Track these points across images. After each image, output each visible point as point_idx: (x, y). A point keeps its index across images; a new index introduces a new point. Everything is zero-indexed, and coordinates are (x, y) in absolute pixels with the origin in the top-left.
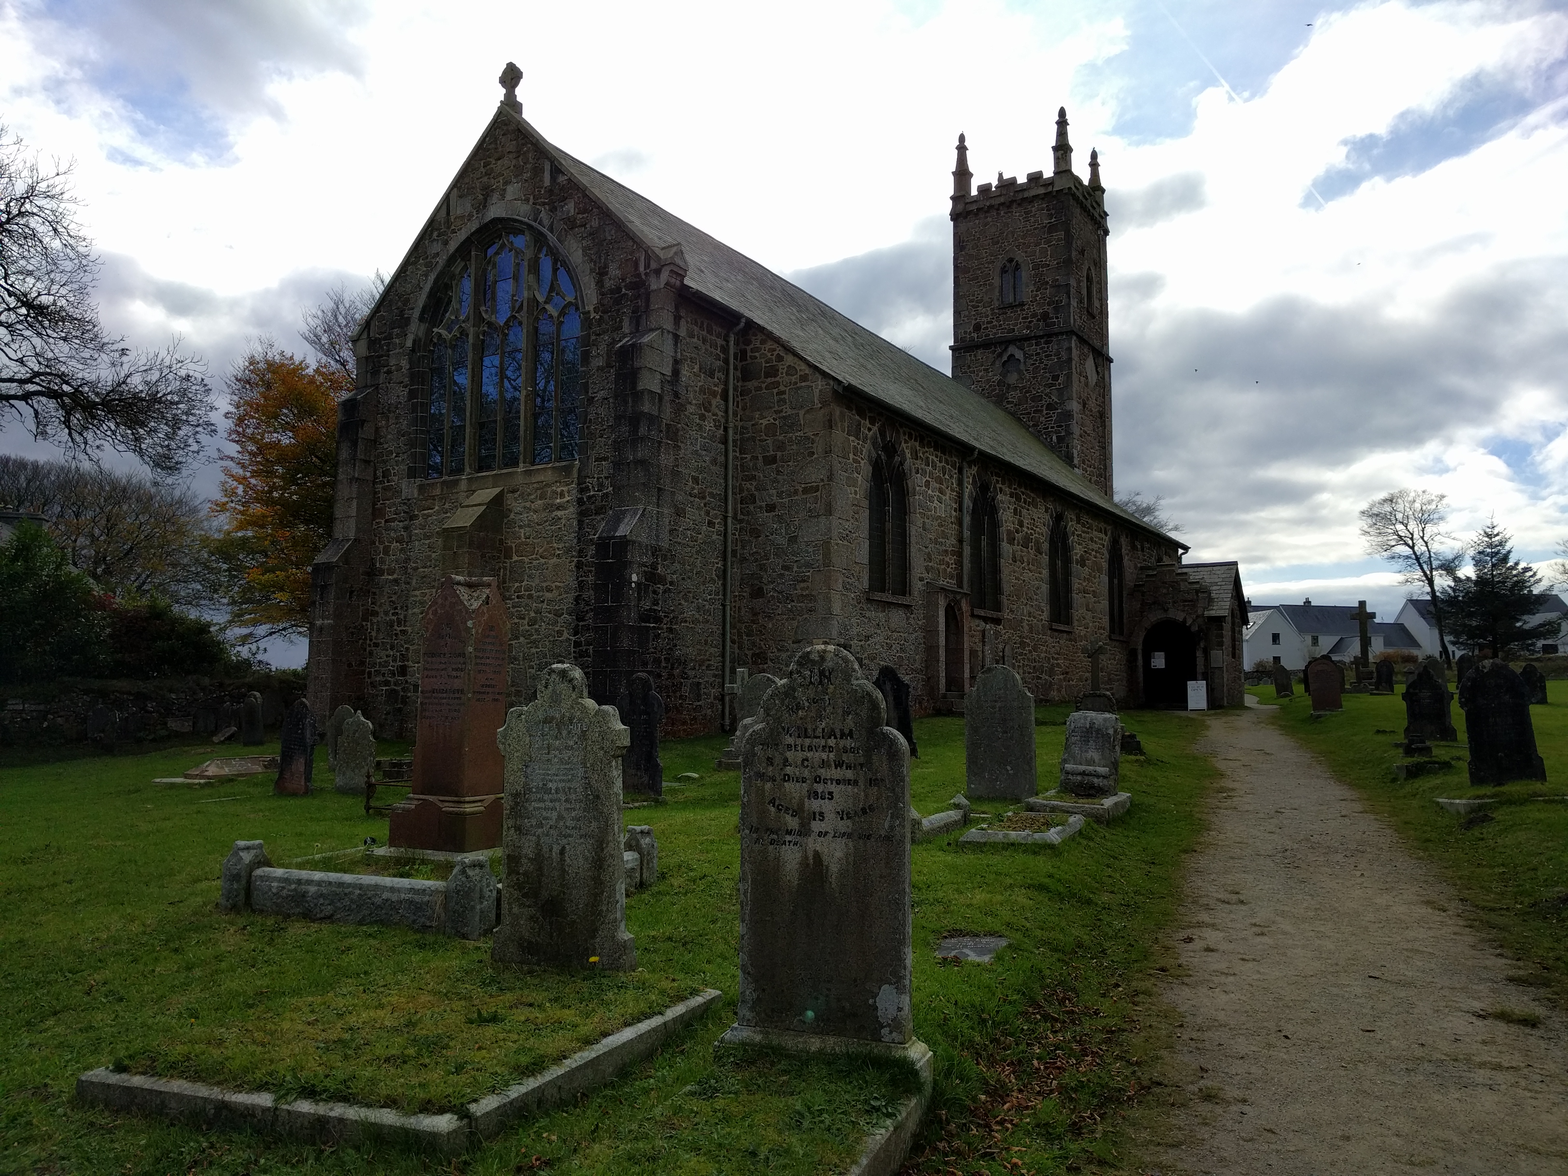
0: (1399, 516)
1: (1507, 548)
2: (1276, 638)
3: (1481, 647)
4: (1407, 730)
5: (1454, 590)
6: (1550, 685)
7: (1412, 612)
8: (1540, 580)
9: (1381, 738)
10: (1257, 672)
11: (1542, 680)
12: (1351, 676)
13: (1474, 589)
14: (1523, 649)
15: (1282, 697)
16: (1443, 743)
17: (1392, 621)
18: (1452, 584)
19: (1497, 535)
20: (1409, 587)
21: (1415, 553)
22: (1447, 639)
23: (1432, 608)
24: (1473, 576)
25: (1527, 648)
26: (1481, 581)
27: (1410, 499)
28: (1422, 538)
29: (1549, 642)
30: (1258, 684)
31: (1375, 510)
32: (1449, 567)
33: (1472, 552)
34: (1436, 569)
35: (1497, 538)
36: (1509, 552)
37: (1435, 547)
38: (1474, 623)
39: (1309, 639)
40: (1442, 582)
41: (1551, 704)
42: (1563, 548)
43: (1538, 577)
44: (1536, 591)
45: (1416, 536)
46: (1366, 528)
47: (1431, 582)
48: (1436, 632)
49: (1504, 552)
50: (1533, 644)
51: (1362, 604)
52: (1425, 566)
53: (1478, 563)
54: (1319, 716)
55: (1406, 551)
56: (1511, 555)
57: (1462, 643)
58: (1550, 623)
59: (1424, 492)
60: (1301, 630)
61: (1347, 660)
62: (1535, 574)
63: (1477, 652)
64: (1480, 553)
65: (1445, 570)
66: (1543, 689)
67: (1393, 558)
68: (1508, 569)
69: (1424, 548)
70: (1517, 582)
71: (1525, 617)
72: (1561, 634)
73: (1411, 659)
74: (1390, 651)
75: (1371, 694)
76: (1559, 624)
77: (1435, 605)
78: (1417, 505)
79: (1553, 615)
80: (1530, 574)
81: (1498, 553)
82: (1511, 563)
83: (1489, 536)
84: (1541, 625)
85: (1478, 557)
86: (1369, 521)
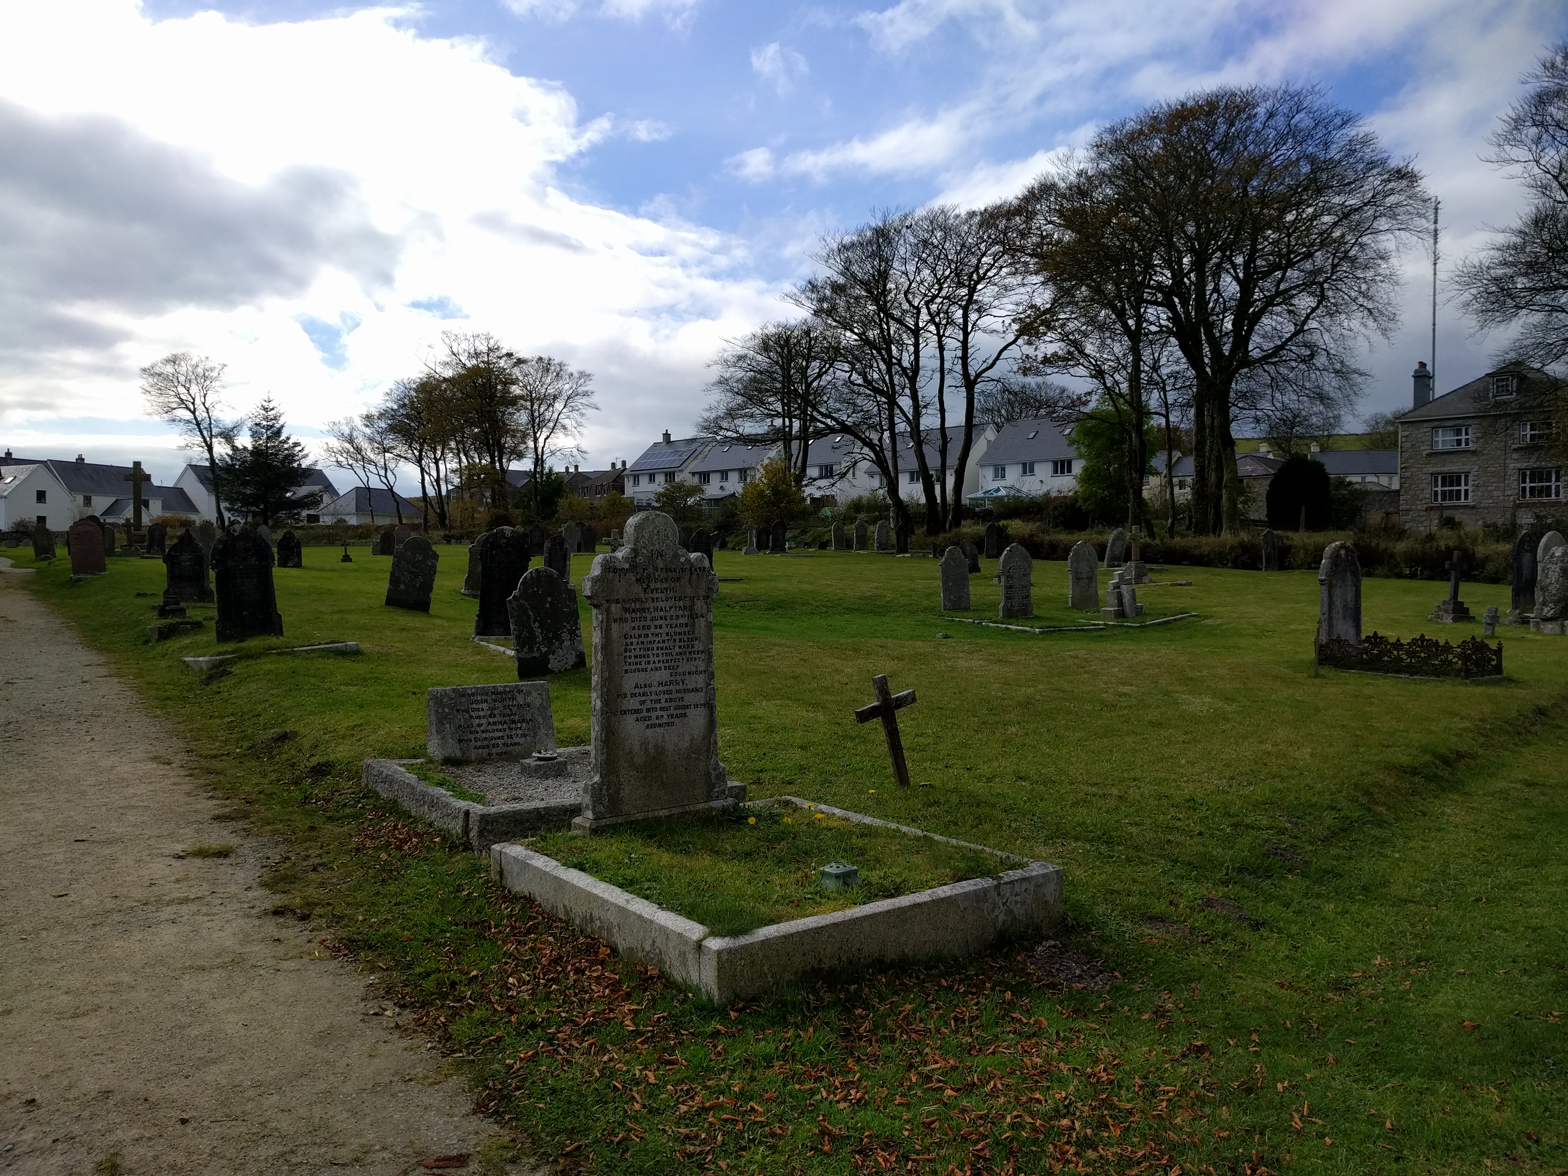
0: (182, 379)
1: (281, 422)
2: (41, 496)
3: (255, 514)
4: (165, 593)
5: (232, 458)
6: (304, 550)
7: (192, 477)
8: (307, 455)
9: (140, 601)
10: (16, 532)
11: (298, 545)
12: (121, 539)
13: (249, 458)
14: (289, 518)
15: (42, 560)
16: (197, 604)
17: (171, 484)
18: (230, 453)
19: (273, 409)
21: (196, 418)
22: (223, 505)
23: (210, 475)
24: (250, 448)
25: (292, 516)
26: (257, 452)
27: (194, 362)
28: (204, 404)
29: (312, 512)
30: (18, 545)
31: (157, 370)
32: (228, 436)
33: (249, 424)
34: (216, 436)
35: (273, 412)
36: (282, 426)
37: (215, 414)
38: (249, 492)
39: (80, 499)
40: (221, 449)
41: (306, 568)
42: (327, 428)
43: (304, 452)
44: (305, 464)
45: (198, 402)
46: (146, 386)
47: (210, 448)
48: (213, 498)
49: (277, 426)
50: (298, 514)
51: (137, 464)
52: (205, 433)
53: (255, 435)
54: (78, 580)
55: (188, 415)
56: (284, 430)
57: (236, 510)
58: (312, 495)
59: (207, 358)
60: (72, 488)
61: (121, 521)
62: (303, 449)
63: (250, 519)
64: (257, 424)
65: (225, 438)
66: (299, 554)
67: (174, 420)
68: (281, 442)
69: (205, 414)
70: (288, 455)
71: (293, 488)
72: (322, 506)
73: (186, 524)
74: (168, 515)
75: (142, 558)
76: (321, 496)
77: (213, 472)
78: (200, 370)
79: (316, 488)
80: (299, 448)
81: (272, 426)
82: (283, 437)
83: (266, 409)
84: (306, 497)
85: (255, 428)
86: (150, 380)
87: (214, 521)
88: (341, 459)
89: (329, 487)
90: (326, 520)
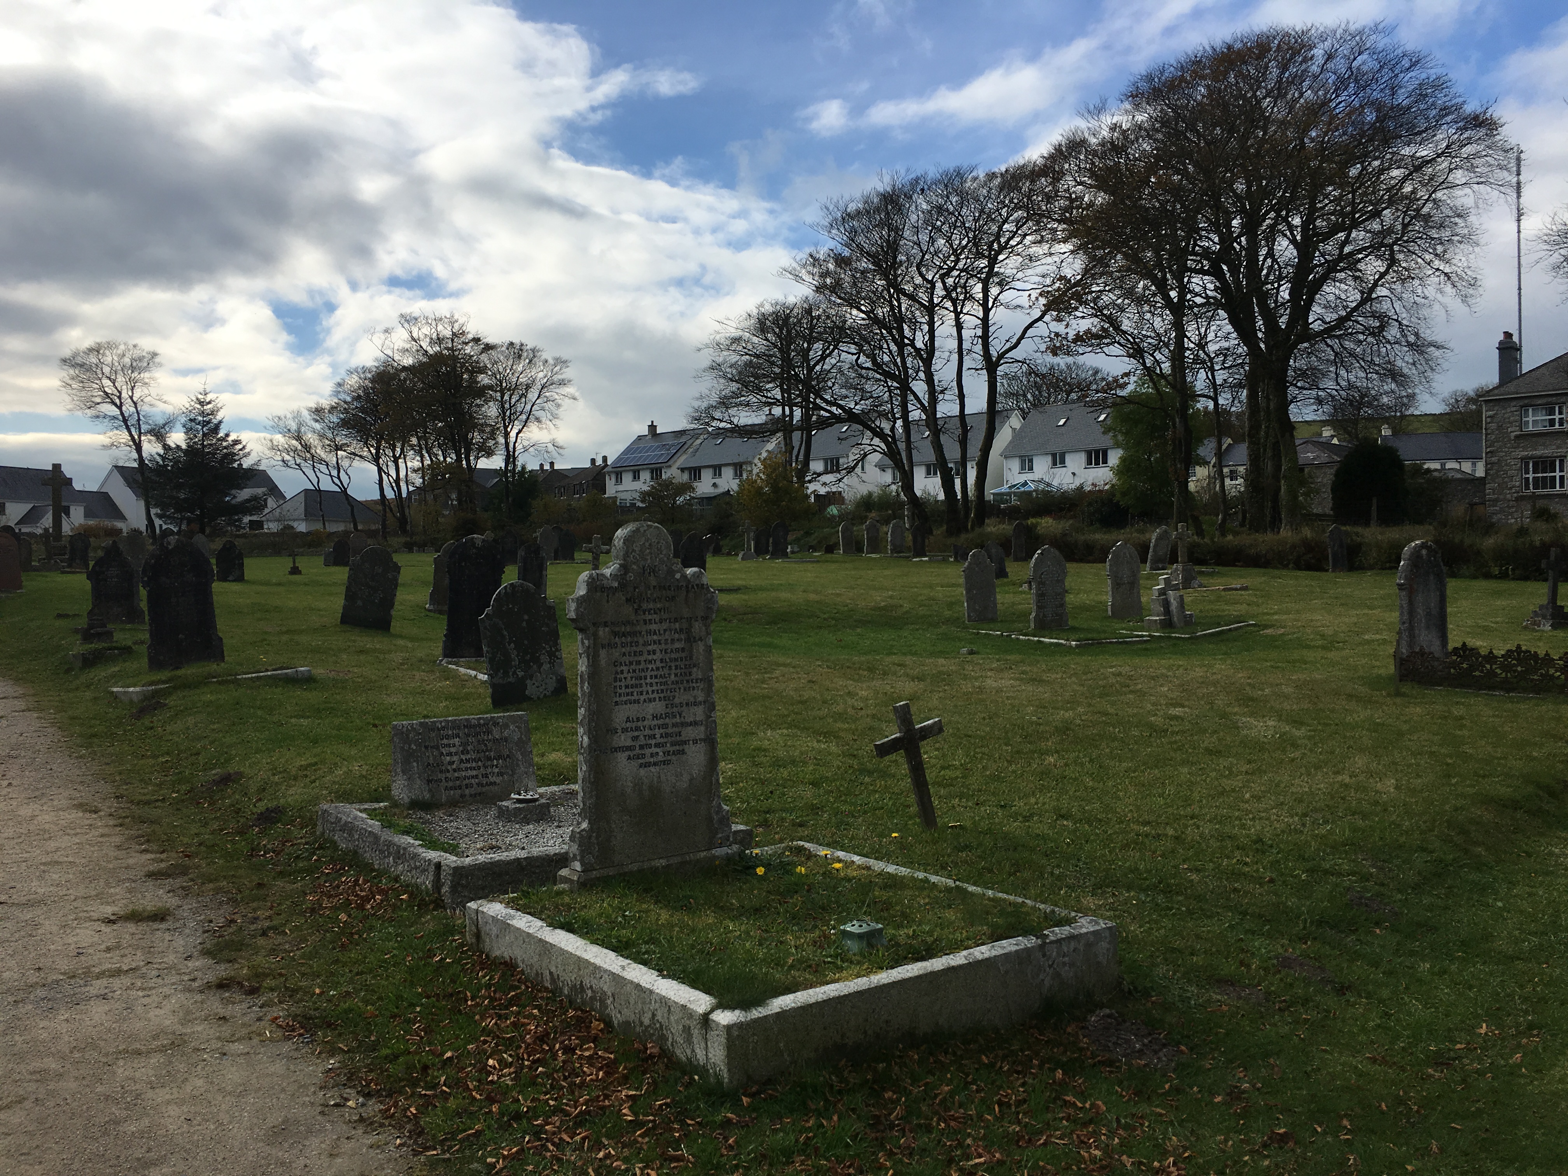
0: (107, 370)
1: (219, 418)
3: (189, 521)
4: (90, 613)
5: (163, 458)
6: (246, 561)
7: (118, 479)
8: (249, 454)
9: (58, 623)
11: (241, 556)
12: (39, 551)
13: (183, 458)
14: (229, 524)
16: (129, 626)
17: (94, 488)
18: (162, 452)
19: (209, 403)
20: (114, 452)
21: (122, 414)
22: (153, 511)
23: (139, 478)
24: (184, 446)
25: (231, 523)
26: (192, 451)
27: (120, 352)
28: (131, 398)
29: (254, 518)
31: (79, 360)
32: (159, 433)
33: (183, 419)
34: (145, 434)
35: (209, 406)
36: (220, 422)
37: (144, 409)
38: (182, 496)
40: (151, 448)
41: (248, 582)
42: (271, 423)
43: (246, 451)
44: (246, 463)
45: (124, 395)
46: (67, 379)
47: (139, 448)
48: (142, 503)
49: (215, 421)
50: (240, 520)
51: (57, 467)
52: (133, 430)
53: (188, 430)
55: (114, 411)
56: (222, 426)
57: (169, 517)
58: (255, 498)
59: (135, 346)
61: (39, 531)
62: (244, 447)
63: (184, 527)
64: (191, 420)
65: (155, 435)
66: (242, 566)
67: (98, 417)
68: (219, 440)
69: (133, 409)
70: (226, 454)
71: (233, 492)
72: (266, 511)
73: (112, 533)
74: (91, 522)
75: (63, 573)
76: (266, 500)
77: (142, 474)
78: (127, 360)
79: (260, 491)
80: (239, 447)
81: (209, 422)
82: (221, 434)
83: (201, 403)
84: (248, 501)
85: (189, 425)
86: (72, 372)
87: (143, 529)
88: (287, 457)
89: (274, 490)
90: (272, 527)
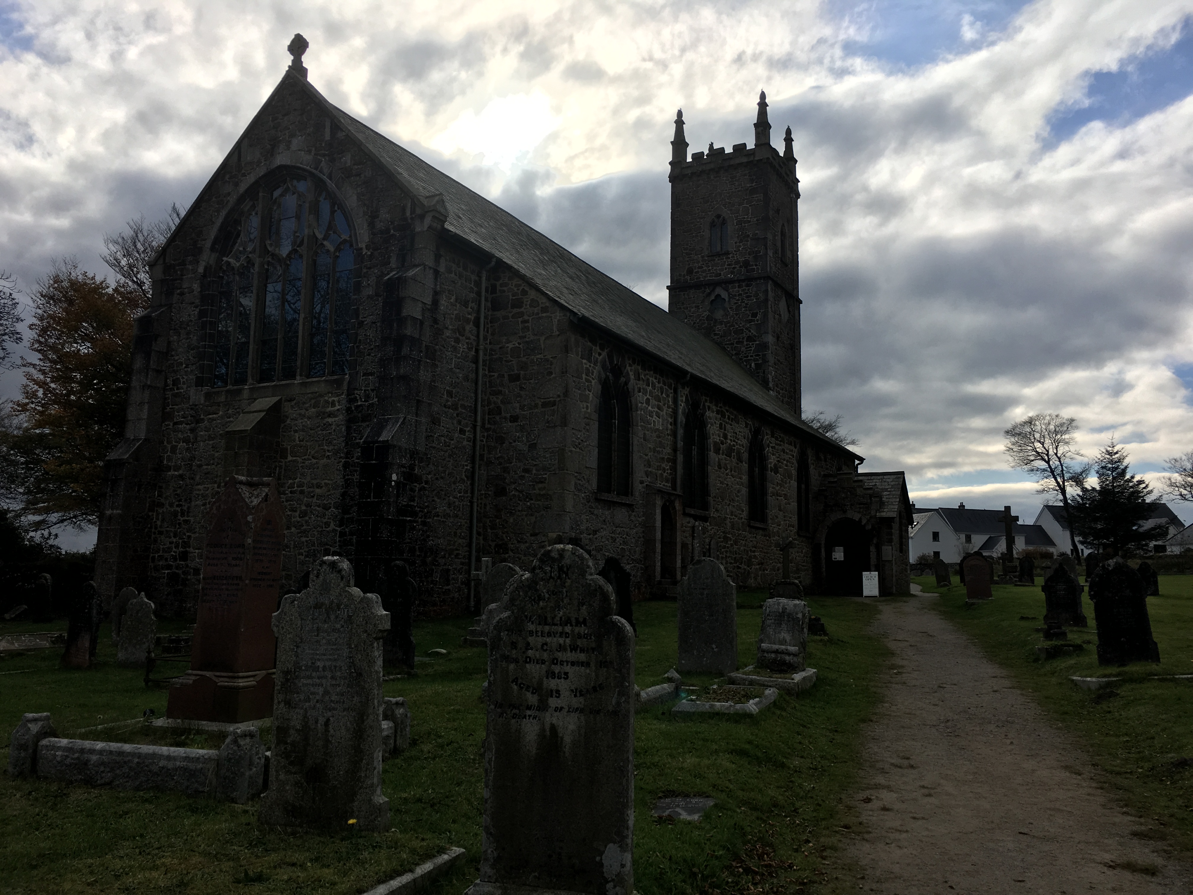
0: (1037, 436)
1: (1125, 464)
2: (936, 536)
3: (1105, 546)
4: (1046, 617)
5: (1082, 498)
6: (1161, 579)
7: (1048, 515)
8: (1152, 491)
9: (1023, 623)
10: (920, 564)
11: (1155, 575)
12: (999, 569)
13: (1098, 497)
14: (1139, 549)
15: (942, 586)
16: (1075, 629)
17: (1031, 523)
18: (1081, 494)
19: (1117, 453)
20: (1046, 496)
21: (1050, 467)
22: (1077, 539)
23: (1065, 514)
24: (1098, 488)
25: (1142, 548)
26: (1104, 491)
27: (1046, 421)
28: (1056, 454)
29: (1160, 543)
30: (921, 575)
31: (1017, 430)
32: (1078, 479)
33: (1096, 467)
34: (1068, 480)
35: (1117, 456)
36: (1126, 467)
37: (1066, 461)
38: (1099, 527)
39: (963, 537)
40: (1072, 491)
41: (1163, 596)
42: (1169, 464)
43: (1149, 489)
44: (1149, 499)
45: (1051, 452)
46: (1010, 445)
47: (1063, 491)
48: (1068, 534)
49: (1122, 467)
50: (1147, 545)
51: (1008, 508)
52: (1058, 478)
53: (1100, 475)
54: (973, 604)
55: (1042, 465)
56: (1128, 470)
57: (1089, 543)
58: (1160, 527)
59: (1057, 416)
60: (957, 529)
61: (997, 555)
62: (1147, 486)
63: (1101, 551)
64: (1102, 467)
65: (1075, 481)
66: (1156, 583)
67: (1032, 470)
68: (1126, 481)
69: (1057, 463)
70: (1132, 492)
71: (1141, 522)
72: (1169, 537)
73: (1048, 556)
74: (1031, 548)
75: (1016, 585)
76: (1167, 528)
77: (1067, 511)
78: (1052, 427)
79: (1163, 521)
80: (1143, 486)
81: (1117, 468)
82: (1128, 477)
83: (1110, 454)
84: (1153, 529)
85: (1101, 471)
86: (1013, 440)
88: (1184, 492)
89: (1174, 520)
90: (1175, 550)
